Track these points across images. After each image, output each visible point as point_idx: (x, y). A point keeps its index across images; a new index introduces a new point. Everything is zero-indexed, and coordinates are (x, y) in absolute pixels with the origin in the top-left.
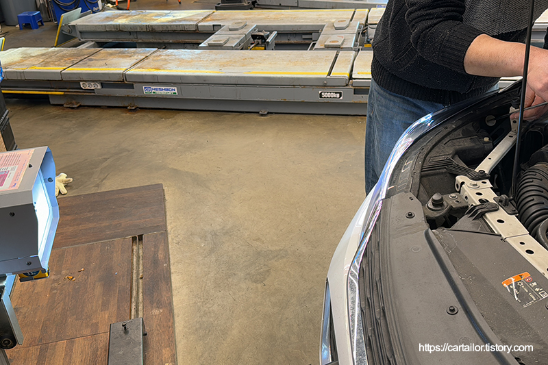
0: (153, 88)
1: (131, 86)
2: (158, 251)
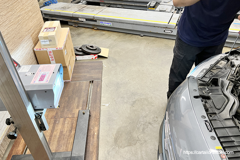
2: (98, 88)
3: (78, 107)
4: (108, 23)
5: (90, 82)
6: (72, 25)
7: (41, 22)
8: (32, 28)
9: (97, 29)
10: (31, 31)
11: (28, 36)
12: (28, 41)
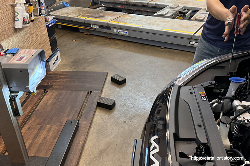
0: (118, 30)
1: (110, 28)
3: (68, 116)
4: (123, 32)
5: (88, 92)
6: (84, 33)
7: (42, 24)
8: (31, 29)
9: (112, 38)
10: (30, 32)
11: (25, 36)
12: (24, 42)
